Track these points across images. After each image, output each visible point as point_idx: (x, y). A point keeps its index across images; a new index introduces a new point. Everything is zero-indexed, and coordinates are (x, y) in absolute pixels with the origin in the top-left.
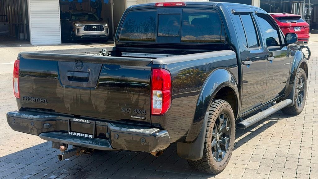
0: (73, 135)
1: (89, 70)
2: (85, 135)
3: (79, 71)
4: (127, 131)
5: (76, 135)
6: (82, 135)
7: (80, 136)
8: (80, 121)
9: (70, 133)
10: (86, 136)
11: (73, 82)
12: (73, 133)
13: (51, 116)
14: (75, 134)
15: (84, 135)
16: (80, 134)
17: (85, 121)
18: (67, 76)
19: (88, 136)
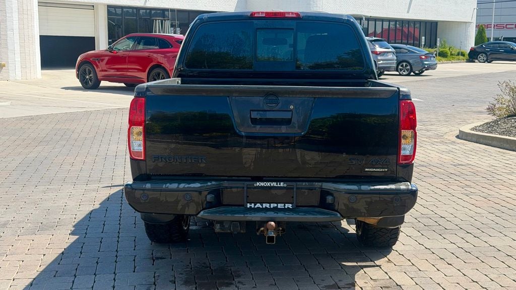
0: (256, 207)
1: (292, 107)
2: (279, 204)
3: (273, 109)
4: (371, 190)
5: (261, 207)
6: (272, 205)
7: (269, 207)
8: (269, 184)
9: (249, 205)
10: (280, 206)
11: (261, 127)
12: (255, 205)
13: (214, 183)
14: (258, 205)
15: (276, 205)
16: (268, 205)
17: (277, 184)
18: (251, 118)
19: (285, 205)
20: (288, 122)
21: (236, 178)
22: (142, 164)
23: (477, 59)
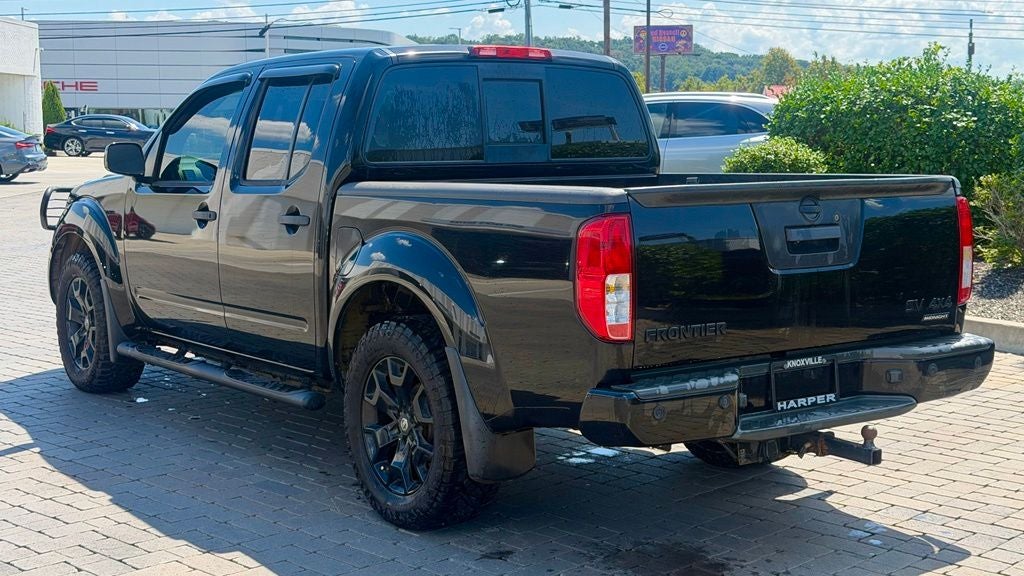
0: (788, 407)
1: (837, 218)
2: (818, 397)
3: (815, 223)
5: (795, 406)
6: (810, 400)
7: (806, 404)
8: (803, 363)
9: (780, 406)
10: (820, 399)
11: (801, 258)
12: (788, 404)
14: (792, 403)
15: (814, 399)
16: (804, 400)
17: (813, 361)
18: (788, 242)
19: (826, 398)
20: (832, 244)
21: (761, 357)
22: (628, 350)
23: (63, 149)
